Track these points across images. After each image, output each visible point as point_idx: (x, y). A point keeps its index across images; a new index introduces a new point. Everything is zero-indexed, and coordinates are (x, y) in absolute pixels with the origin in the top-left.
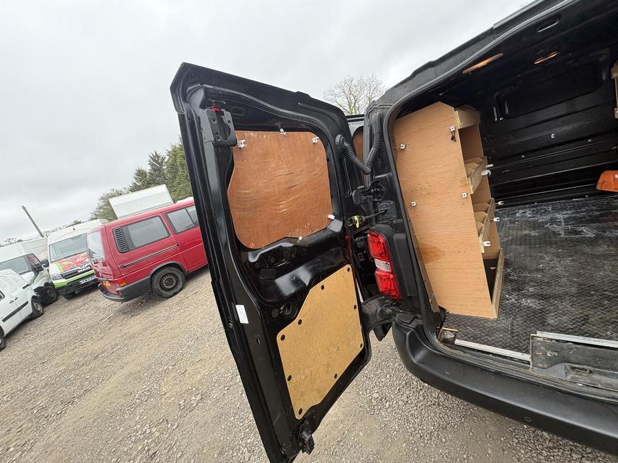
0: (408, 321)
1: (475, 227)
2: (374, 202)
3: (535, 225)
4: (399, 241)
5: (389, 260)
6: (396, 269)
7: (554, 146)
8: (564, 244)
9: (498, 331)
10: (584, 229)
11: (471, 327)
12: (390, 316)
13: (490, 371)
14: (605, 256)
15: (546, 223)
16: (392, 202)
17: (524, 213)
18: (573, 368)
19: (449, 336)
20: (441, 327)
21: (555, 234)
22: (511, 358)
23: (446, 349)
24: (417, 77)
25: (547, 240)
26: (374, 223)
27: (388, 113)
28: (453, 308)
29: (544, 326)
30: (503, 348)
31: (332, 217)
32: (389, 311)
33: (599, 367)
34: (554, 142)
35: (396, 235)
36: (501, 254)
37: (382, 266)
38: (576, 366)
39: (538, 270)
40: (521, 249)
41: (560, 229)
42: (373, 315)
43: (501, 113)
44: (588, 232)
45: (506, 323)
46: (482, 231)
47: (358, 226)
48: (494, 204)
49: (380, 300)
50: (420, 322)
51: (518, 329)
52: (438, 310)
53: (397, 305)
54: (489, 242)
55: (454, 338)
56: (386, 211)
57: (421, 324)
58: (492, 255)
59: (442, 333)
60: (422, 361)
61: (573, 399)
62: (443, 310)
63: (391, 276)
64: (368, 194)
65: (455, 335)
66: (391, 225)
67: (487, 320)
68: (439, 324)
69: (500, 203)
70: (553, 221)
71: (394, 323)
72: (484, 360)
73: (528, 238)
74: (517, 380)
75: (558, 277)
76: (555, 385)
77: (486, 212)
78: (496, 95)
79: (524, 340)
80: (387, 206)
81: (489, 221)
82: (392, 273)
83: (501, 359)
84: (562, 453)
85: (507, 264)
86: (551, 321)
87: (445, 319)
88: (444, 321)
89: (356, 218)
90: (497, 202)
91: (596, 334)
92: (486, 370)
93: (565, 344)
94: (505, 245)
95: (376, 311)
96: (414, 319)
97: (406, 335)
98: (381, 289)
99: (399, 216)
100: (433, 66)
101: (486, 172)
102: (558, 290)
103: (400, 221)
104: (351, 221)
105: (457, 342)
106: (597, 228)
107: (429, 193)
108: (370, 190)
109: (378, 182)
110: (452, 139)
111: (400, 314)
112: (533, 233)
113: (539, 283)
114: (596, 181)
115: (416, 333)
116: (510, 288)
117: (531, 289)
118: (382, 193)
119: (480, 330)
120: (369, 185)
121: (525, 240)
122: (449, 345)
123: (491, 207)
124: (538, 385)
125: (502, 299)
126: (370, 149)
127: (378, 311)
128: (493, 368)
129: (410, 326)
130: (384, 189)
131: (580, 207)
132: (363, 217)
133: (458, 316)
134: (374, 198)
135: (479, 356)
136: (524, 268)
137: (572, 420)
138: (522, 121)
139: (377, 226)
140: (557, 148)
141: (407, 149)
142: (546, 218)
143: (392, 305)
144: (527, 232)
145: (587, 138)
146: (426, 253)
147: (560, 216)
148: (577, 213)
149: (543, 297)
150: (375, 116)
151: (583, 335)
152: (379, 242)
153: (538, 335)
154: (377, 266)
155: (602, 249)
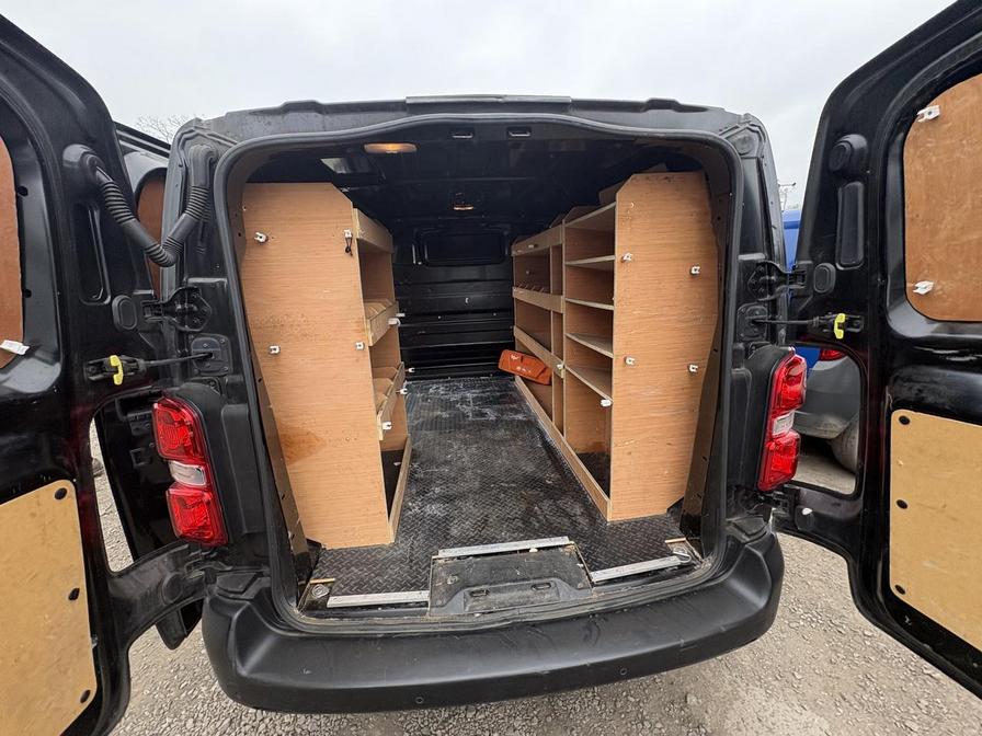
0: (240, 588)
1: (372, 400)
2: (181, 334)
3: (448, 405)
4: (231, 419)
5: (202, 461)
6: (219, 480)
7: (466, 312)
8: (471, 428)
9: (394, 563)
10: (487, 410)
11: (357, 566)
12: (199, 585)
13: (376, 639)
14: (502, 442)
15: (457, 402)
16: (224, 339)
17: (437, 389)
18: (472, 593)
19: (319, 594)
20: (308, 581)
21: (465, 416)
22: (406, 605)
23: (311, 623)
24: (291, 116)
25: (456, 424)
26: (176, 380)
27: (226, 154)
28: (332, 539)
29: (447, 541)
30: (398, 590)
31: (19, 348)
32: (197, 574)
33: (495, 583)
34: (467, 308)
35: (227, 406)
36: (408, 442)
37: (187, 476)
38: (475, 589)
39: (446, 463)
40: (430, 434)
41: (468, 410)
42: (146, 597)
43: (420, 256)
44: (491, 414)
45: (405, 547)
46: (383, 407)
47: (118, 379)
48: (404, 371)
49: (174, 557)
50: (265, 582)
51: (419, 554)
52: (305, 548)
53: (221, 556)
54: (389, 423)
55: (328, 596)
56: (211, 355)
57: (268, 585)
58: (395, 444)
59: (310, 591)
60: (259, 668)
61: (470, 640)
62: (315, 545)
63: (207, 497)
64: (166, 313)
65: (331, 588)
66: (219, 386)
67: (380, 548)
68: (305, 577)
69: (410, 370)
70: (463, 400)
71: (207, 600)
72: (369, 622)
73: (439, 420)
74: (411, 638)
75: (463, 469)
76: (453, 627)
77: (392, 379)
78: (416, 230)
79: (424, 569)
80: (212, 345)
81: (394, 392)
82: (209, 489)
83: (394, 610)
84: (458, 721)
85: (414, 456)
86: (454, 532)
87: (317, 562)
88: (315, 568)
89: (114, 360)
90: (407, 367)
91: (493, 538)
92: (371, 639)
93: (466, 561)
94: (415, 430)
95: (161, 583)
96: (254, 579)
97: (231, 619)
98: (179, 530)
99: (237, 368)
100: (320, 112)
101: (394, 321)
102: (463, 487)
103: (238, 378)
104: (101, 367)
105: (333, 602)
106: (498, 411)
107: (305, 335)
108: (172, 302)
109: (197, 290)
110: (347, 251)
111: (227, 575)
112: (445, 415)
113: (446, 480)
114: (497, 360)
115: (255, 610)
116: (414, 491)
117: (437, 490)
118: (201, 315)
119: (369, 569)
120: (168, 292)
121: (435, 424)
122: (317, 612)
123: (400, 373)
124: (435, 635)
125: (405, 508)
126: (180, 215)
127: (166, 582)
128: (380, 632)
129: (243, 596)
130: (208, 308)
131: (486, 386)
132: (141, 362)
133: (339, 552)
134: (183, 324)
135: (362, 617)
136: (432, 461)
137: (467, 674)
138: (440, 273)
139: (184, 386)
140: (470, 315)
141: (270, 246)
142: (457, 396)
143: (206, 559)
144: (439, 413)
145: (492, 311)
146: (292, 443)
147: (469, 395)
148: (483, 392)
149: (448, 499)
150: (197, 149)
151: (482, 543)
152: (182, 423)
153: (440, 556)
154: (176, 477)
155: (501, 433)
